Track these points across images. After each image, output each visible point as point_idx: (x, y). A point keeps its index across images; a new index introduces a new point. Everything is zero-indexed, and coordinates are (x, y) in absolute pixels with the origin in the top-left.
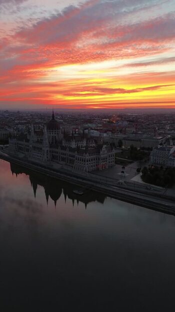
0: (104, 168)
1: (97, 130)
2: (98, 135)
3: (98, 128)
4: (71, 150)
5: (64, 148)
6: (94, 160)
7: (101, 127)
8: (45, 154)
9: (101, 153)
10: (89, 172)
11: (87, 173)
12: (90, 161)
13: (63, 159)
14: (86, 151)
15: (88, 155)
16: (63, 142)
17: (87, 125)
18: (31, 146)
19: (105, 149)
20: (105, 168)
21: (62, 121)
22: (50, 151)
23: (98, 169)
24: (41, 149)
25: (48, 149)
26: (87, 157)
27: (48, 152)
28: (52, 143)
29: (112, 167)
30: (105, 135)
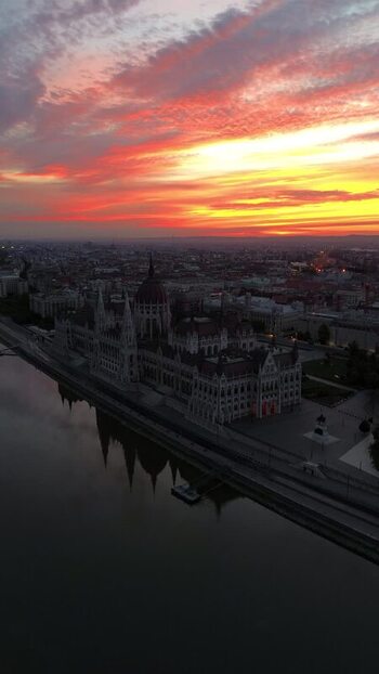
0: (268, 413)
1: (270, 296)
2: (269, 311)
3: (275, 290)
4: (187, 358)
5: (169, 352)
6: (242, 390)
7: (281, 285)
8: (126, 366)
9: (262, 372)
10: (226, 424)
11: (221, 428)
12: (229, 394)
13: (168, 381)
14: (219, 369)
15: (224, 377)
16: (170, 335)
17: (249, 281)
18: (96, 341)
19: (273, 363)
20: (272, 410)
21: (197, 268)
22: (139, 357)
23: (252, 415)
24: (117, 350)
25: (134, 352)
26: (222, 383)
27: (134, 359)
28: (147, 335)
29: (290, 409)
30: (287, 309)
